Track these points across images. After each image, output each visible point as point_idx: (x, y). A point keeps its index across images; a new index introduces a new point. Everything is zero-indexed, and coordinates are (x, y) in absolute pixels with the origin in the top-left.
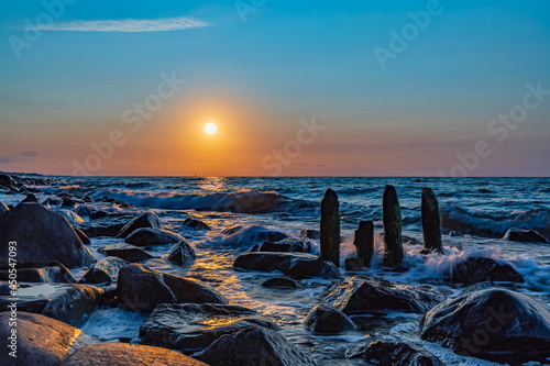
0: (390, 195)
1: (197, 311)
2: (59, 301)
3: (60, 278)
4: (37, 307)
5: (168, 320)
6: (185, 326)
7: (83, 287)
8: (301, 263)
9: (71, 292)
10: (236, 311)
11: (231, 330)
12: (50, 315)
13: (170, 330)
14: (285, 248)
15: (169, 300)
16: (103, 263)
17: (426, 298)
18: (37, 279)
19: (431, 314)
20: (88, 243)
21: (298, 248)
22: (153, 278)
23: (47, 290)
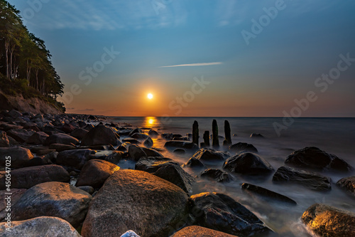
0: (215, 124)
1: (153, 159)
2: (110, 156)
3: (110, 149)
4: (103, 158)
5: (144, 162)
6: (149, 164)
7: (117, 152)
8: (186, 144)
9: (114, 153)
10: (166, 159)
11: (164, 165)
12: (107, 160)
13: (145, 165)
14: (182, 139)
15: (145, 156)
16: (124, 144)
17: (226, 155)
18: (103, 149)
19: (227, 160)
20: (119, 138)
21: (185, 139)
22: (139, 148)
23: (106, 153)
